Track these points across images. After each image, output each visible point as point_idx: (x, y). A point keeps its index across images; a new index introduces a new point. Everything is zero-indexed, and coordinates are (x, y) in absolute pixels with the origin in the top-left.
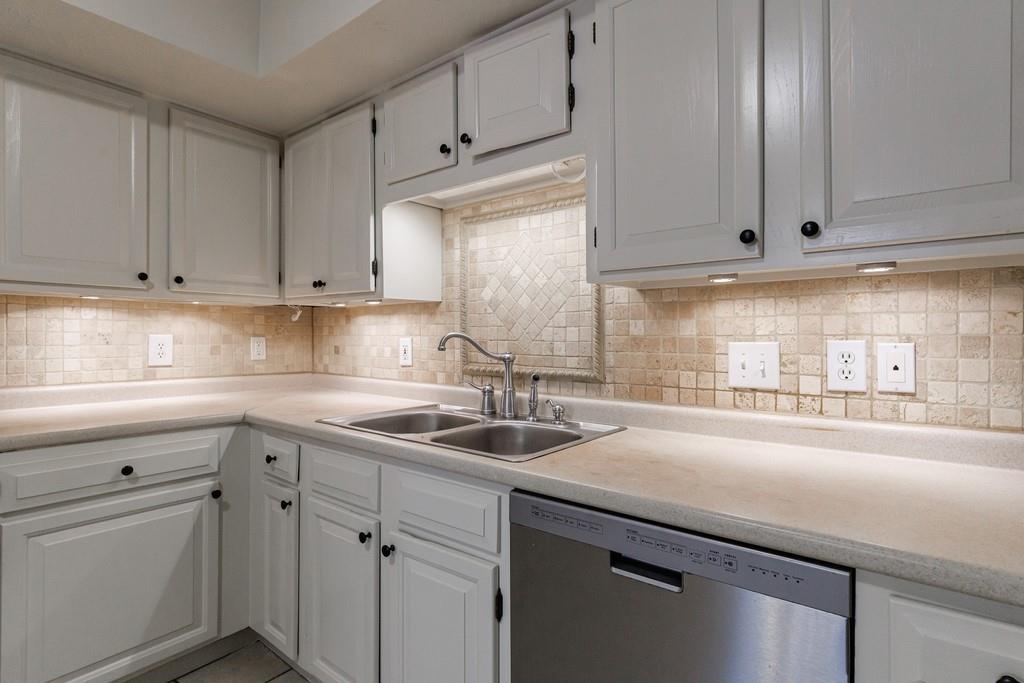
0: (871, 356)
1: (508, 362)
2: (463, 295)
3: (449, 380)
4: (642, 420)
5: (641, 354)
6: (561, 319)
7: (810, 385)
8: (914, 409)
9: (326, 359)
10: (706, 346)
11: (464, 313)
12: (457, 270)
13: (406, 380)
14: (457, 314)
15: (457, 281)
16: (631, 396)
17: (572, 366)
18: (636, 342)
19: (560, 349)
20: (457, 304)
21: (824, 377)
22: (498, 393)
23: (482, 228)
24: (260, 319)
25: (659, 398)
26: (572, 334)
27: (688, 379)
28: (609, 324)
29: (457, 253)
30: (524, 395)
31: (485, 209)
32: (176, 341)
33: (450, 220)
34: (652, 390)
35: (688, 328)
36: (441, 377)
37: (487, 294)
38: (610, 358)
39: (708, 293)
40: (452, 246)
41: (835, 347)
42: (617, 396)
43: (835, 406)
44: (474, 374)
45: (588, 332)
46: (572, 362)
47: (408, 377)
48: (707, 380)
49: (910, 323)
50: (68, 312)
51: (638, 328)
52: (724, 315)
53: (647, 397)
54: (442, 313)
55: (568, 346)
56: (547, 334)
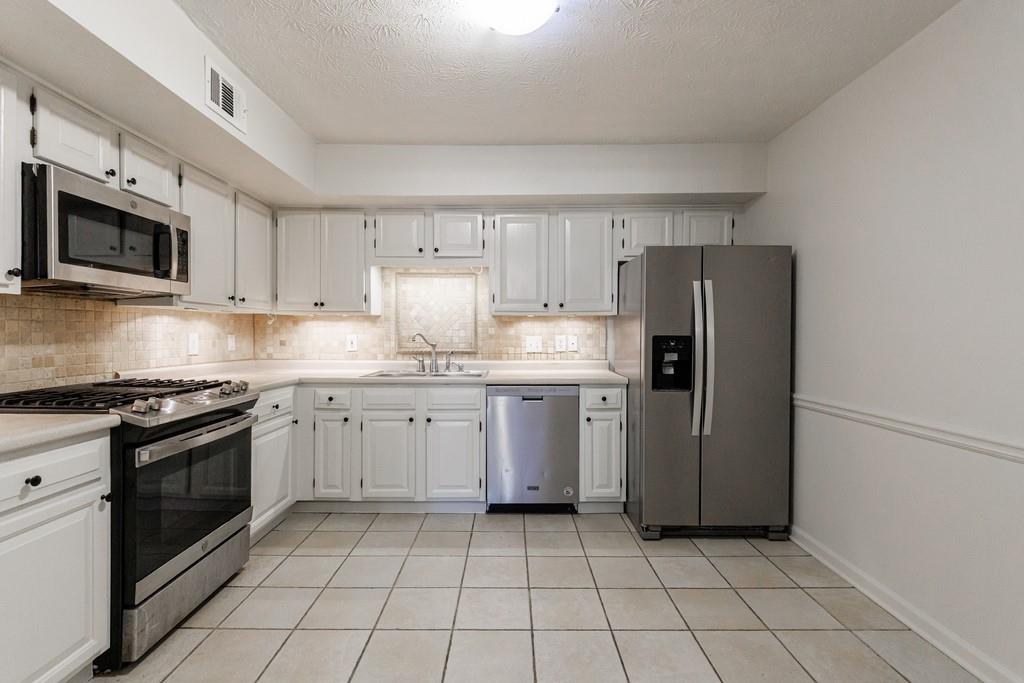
0: (567, 340)
1: (434, 346)
2: (397, 313)
3: (387, 357)
4: (494, 367)
5: (493, 341)
6: (456, 327)
7: (550, 350)
8: (577, 356)
9: (270, 350)
10: (518, 338)
11: (397, 322)
12: (393, 300)
13: (352, 359)
14: (394, 323)
15: (393, 305)
16: (489, 358)
17: (462, 347)
18: (491, 337)
19: (456, 340)
20: (393, 317)
21: (554, 347)
22: (427, 362)
23: (410, 280)
24: (232, 322)
25: (500, 358)
26: (462, 333)
27: (511, 350)
28: (480, 330)
29: (393, 291)
30: (442, 362)
31: (412, 271)
32: (200, 338)
33: (387, 272)
34: (498, 356)
35: (511, 331)
36: (380, 356)
37: (413, 313)
38: (480, 343)
39: (520, 319)
40: (389, 286)
41: (557, 337)
42: (482, 359)
43: (557, 356)
44: (405, 354)
45: (470, 333)
46: (462, 346)
47: (355, 357)
48: (518, 350)
49: (577, 330)
50: (158, 318)
51: (492, 331)
52: (524, 327)
53: (495, 358)
54: (381, 322)
55: (460, 338)
56: (449, 333)
